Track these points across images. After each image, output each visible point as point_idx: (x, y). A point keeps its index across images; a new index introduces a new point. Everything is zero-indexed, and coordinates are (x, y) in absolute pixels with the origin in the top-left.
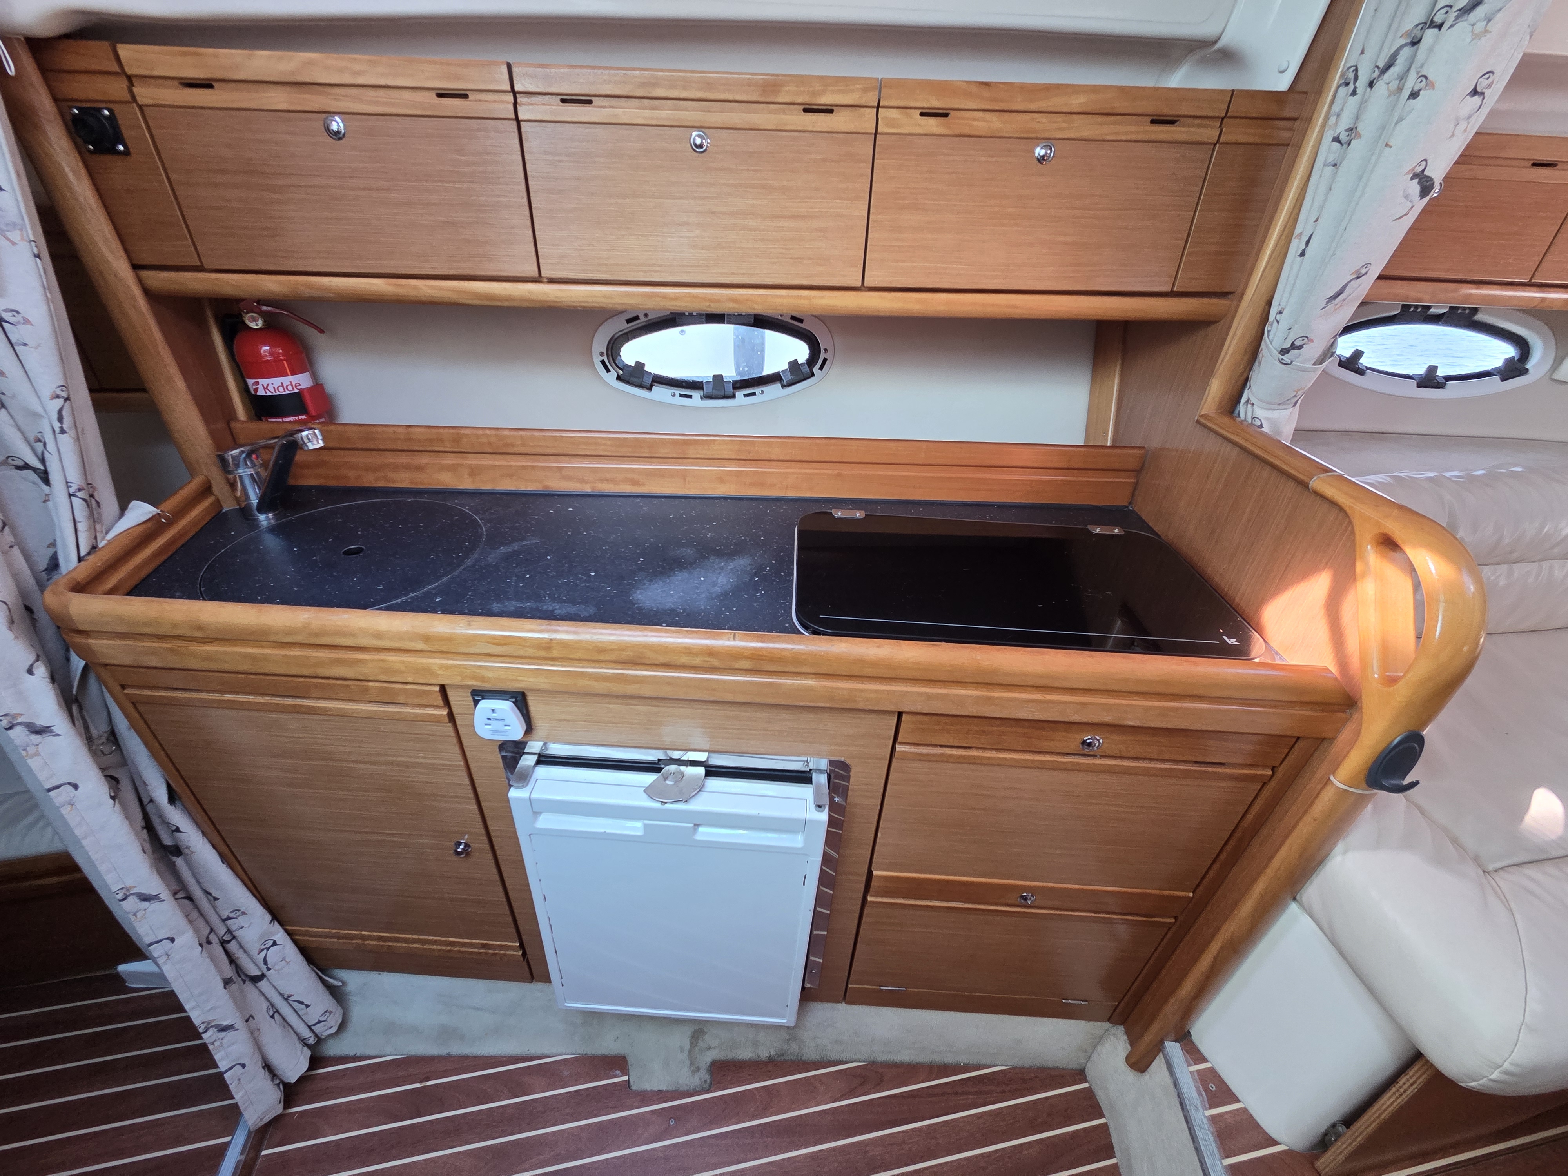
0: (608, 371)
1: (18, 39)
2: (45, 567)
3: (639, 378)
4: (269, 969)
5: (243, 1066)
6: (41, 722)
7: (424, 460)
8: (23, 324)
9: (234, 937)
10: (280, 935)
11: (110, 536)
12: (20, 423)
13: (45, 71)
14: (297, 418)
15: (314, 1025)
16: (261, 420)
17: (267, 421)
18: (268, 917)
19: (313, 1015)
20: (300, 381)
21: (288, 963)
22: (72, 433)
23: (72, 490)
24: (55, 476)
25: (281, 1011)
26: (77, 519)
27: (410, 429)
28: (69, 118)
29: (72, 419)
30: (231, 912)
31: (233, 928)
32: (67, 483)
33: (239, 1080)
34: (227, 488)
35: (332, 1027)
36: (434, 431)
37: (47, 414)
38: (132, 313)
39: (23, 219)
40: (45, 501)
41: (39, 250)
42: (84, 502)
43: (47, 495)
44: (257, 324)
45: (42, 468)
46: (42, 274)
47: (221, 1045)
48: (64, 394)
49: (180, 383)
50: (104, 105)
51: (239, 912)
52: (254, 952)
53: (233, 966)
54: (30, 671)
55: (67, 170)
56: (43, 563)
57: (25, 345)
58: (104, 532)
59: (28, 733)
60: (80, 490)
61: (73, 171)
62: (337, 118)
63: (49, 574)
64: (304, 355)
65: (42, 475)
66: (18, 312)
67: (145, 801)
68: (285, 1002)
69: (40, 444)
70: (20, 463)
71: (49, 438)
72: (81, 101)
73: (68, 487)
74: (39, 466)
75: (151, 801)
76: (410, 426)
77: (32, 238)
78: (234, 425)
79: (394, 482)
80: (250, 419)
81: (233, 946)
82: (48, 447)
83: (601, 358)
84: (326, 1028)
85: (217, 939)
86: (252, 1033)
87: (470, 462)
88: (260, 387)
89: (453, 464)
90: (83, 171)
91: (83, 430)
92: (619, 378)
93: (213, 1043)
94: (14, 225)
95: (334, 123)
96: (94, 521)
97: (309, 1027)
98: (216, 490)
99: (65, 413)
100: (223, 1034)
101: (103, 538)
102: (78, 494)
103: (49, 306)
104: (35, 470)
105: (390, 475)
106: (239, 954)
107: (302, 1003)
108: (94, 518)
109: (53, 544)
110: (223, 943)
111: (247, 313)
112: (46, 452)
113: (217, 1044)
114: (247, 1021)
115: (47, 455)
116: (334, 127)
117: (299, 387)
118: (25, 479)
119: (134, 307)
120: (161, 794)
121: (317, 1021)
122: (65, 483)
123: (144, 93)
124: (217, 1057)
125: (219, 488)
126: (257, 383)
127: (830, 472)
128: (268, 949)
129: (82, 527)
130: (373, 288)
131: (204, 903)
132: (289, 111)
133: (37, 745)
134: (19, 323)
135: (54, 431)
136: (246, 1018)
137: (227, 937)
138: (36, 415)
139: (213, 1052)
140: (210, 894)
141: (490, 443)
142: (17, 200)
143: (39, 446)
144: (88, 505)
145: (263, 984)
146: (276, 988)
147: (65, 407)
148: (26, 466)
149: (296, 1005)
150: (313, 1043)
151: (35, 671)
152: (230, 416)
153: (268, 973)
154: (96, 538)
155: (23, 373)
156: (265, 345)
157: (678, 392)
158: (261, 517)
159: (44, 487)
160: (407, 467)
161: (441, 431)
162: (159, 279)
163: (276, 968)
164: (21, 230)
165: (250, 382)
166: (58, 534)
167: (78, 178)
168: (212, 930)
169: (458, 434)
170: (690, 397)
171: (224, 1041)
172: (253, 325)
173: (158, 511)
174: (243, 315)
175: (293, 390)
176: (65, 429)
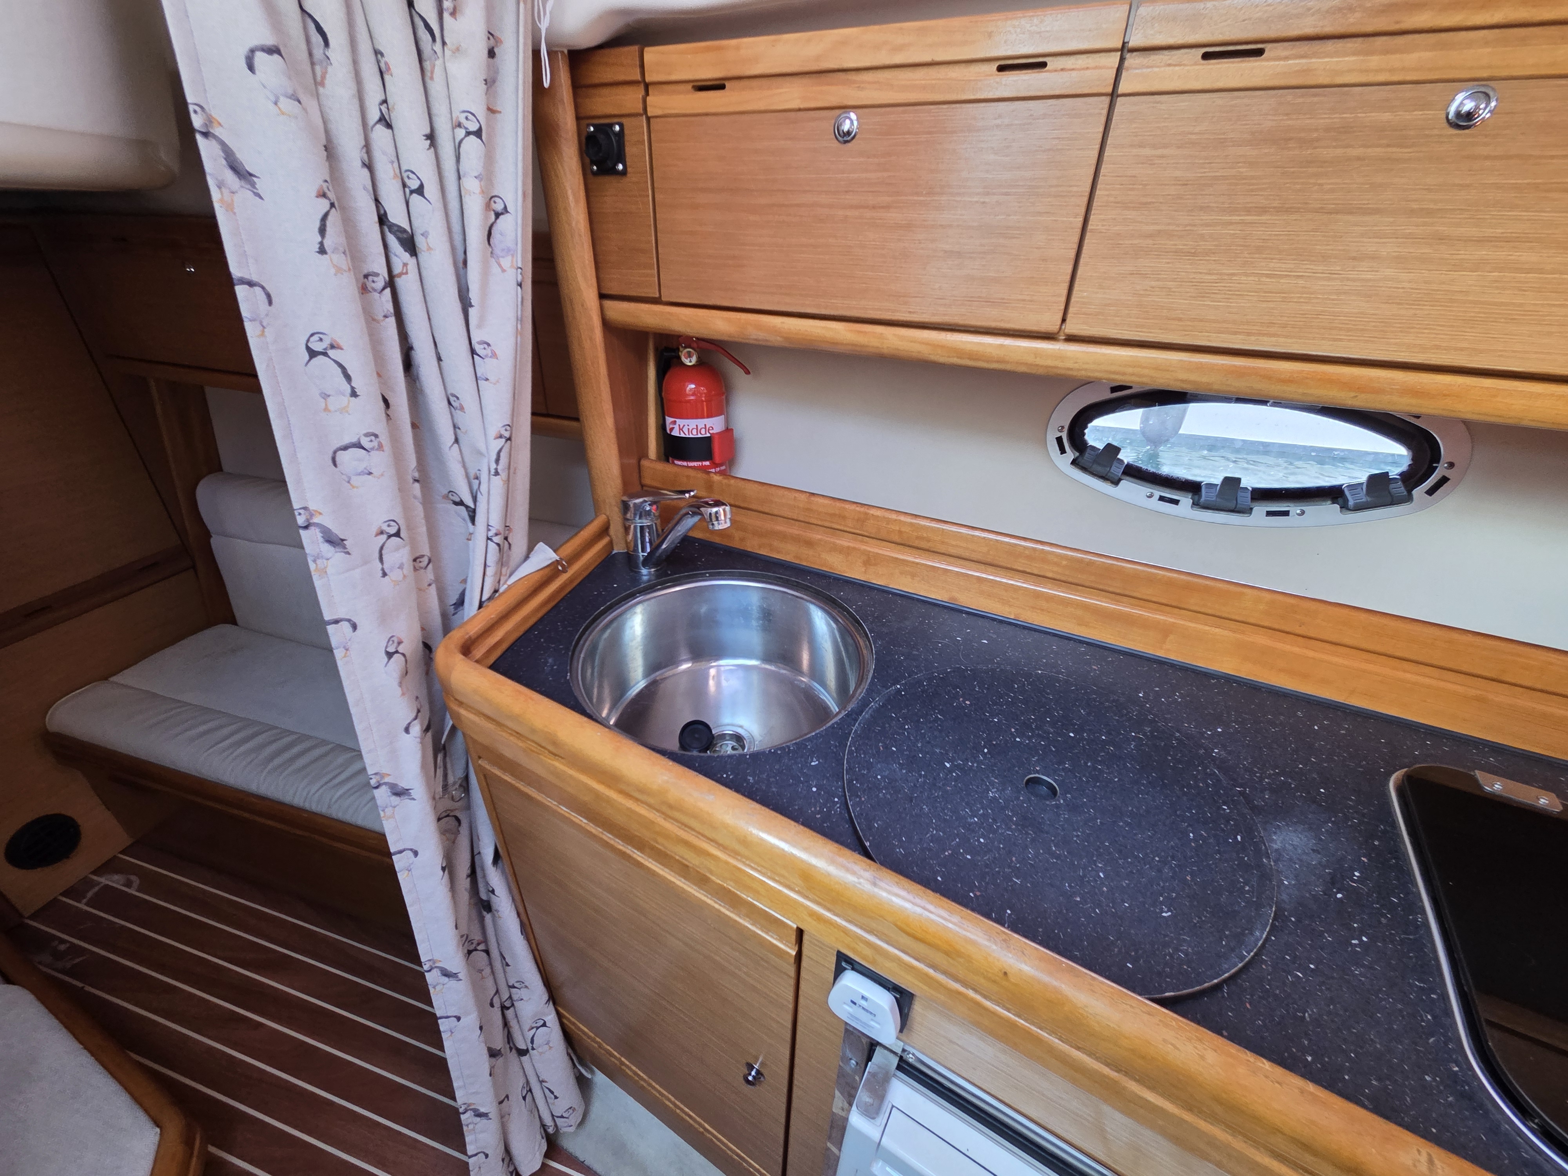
0: (1063, 451)
1: (562, 52)
2: (454, 601)
3: (1105, 466)
4: (533, 1049)
5: (487, 1156)
6: (403, 784)
7: (817, 536)
8: (491, 357)
9: (513, 1005)
10: (551, 1018)
11: (511, 581)
12: (466, 460)
13: (577, 87)
14: (700, 463)
15: (558, 1117)
16: (668, 461)
17: (673, 463)
18: (545, 997)
19: (560, 1107)
20: (713, 425)
21: (551, 1048)
22: (503, 475)
23: (491, 534)
24: (480, 517)
25: (533, 1091)
26: (488, 563)
27: (812, 498)
28: (584, 135)
29: (508, 460)
30: (517, 982)
31: (515, 997)
32: (488, 525)
33: (480, 1168)
34: (621, 530)
35: (571, 1126)
36: (838, 504)
37: (488, 453)
38: (587, 344)
39: (517, 245)
40: (469, 540)
41: (523, 277)
42: (497, 547)
43: (471, 534)
44: (690, 361)
45: (473, 506)
46: (519, 303)
47: (474, 1130)
48: (507, 434)
49: (610, 421)
50: (616, 120)
51: (523, 985)
52: (526, 1027)
53: (506, 1030)
54: (407, 730)
55: (570, 192)
56: (453, 599)
57: (487, 380)
58: (508, 575)
59: (390, 794)
60: (496, 535)
61: (574, 195)
62: (853, 116)
63: (456, 609)
64: (724, 397)
65: (471, 513)
66: (489, 345)
67: (476, 852)
68: (539, 1084)
69: (477, 482)
70: (458, 500)
71: (484, 477)
72: (599, 117)
73: (489, 530)
74: (472, 506)
75: (479, 853)
76: (813, 494)
77: (520, 265)
78: (644, 463)
79: (778, 552)
80: (659, 459)
81: (510, 1013)
82: (481, 487)
83: (1059, 435)
84: (566, 1124)
85: (499, 1001)
86: (502, 1117)
87: (869, 549)
88: (676, 427)
89: (848, 548)
90: (582, 194)
91: (515, 470)
92: (1074, 462)
93: (467, 1125)
94: (509, 250)
95: (848, 122)
96: (502, 565)
97: (553, 1116)
98: (612, 531)
99: (503, 455)
100: (478, 1119)
101: (505, 583)
102: (494, 539)
103: (517, 338)
104: (467, 507)
105: (776, 543)
106: (513, 1023)
107: (552, 1092)
108: (502, 562)
109: (465, 581)
110: (504, 1008)
111: (685, 347)
112: (479, 493)
113: (471, 1127)
114: (501, 1103)
115: (479, 495)
116: (846, 127)
117: (711, 432)
118: (459, 515)
119: (591, 339)
120: (488, 855)
121: (560, 1115)
122: (486, 524)
123: (658, 103)
124: (468, 1139)
125: (616, 529)
126: (675, 422)
127: (1460, 689)
128: (538, 1028)
129: (490, 571)
130: (829, 335)
131: (498, 964)
132: (800, 110)
133: (395, 807)
134: (486, 356)
135: (490, 471)
136: (501, 1100)
137: (508, 1004)
138: (480, 453)
139: (466, 1133)
140: (504, 959)
141: (900, 532)
142: (517, 223)
143: (475, 483)
144: (500, 549)
145: (525, 1059)
146: (535, 1070)
147: (504, 448)
148: (461, 503)
149: (547, 1091)
150: (552, 1132)
151: (411, 730)
152: (643, 454)
153: (531, 1051)
154: (499, 582)
155: (479, 409)
156: (692, 383)
157: (1158, 492)
158: (644, 571)
159: (470, 524)
160: (796, 539)
161: (847, 506)
162: (619, 311)
163: (540, 1050)
164: (513, 256)
165: (669, 420)
166: (470, 575)
167: (577, 201)
168: (497, 992)
169: (866, 514)
170: (1176, 502)
171: (477, 1127)
172: (687, 362)
173: (558, 558)
174: (681, 349)
175: (706, 434)
176: (499, 471)
